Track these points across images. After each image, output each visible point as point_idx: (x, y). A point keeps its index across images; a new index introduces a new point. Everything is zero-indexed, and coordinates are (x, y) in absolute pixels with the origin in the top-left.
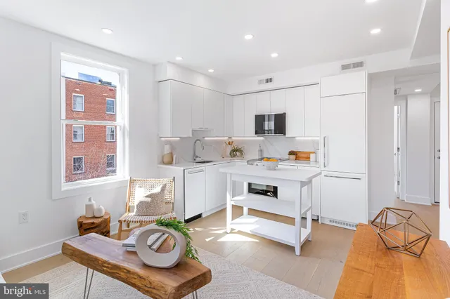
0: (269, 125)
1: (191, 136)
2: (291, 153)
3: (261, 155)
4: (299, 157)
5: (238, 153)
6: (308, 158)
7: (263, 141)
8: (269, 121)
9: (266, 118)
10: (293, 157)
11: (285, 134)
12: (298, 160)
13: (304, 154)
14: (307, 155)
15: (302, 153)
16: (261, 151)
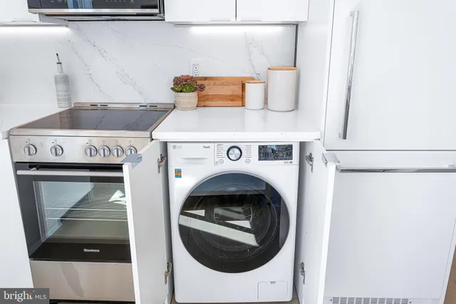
2: (183, 84)
3: (69, 98)
10: (190, 98)
12: (205, 106)
13: (223, 84)
14: (233, 87)
15: (214, 84)
16: (66, 81)
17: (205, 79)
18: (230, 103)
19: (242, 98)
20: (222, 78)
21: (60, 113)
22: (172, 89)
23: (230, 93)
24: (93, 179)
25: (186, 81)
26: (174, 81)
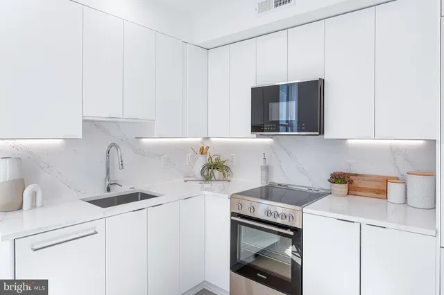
0: (287, 110)
1: (80, 136)
2: (338, 178)
3: (267, 179)
4: (357, 189)
5: (216, 173)
6: (382, 193)
7: (271, 146)
8: (288, 100)
9: (283, 94)
10: (343, 188)
11: (322, 132)
12: (355, 195)
13: (370, 181)
14: (379, 184)
15: (363, 180)
16: (267, 169)
17: (356, 175)
18: (375, 195)
19: (386, 192)
20: (371, 176)
21: (261, 187)
22: (329, 181)
23: (376, 188)
24: (279, 234)
25: (339, 175)
26: (331, 175)
